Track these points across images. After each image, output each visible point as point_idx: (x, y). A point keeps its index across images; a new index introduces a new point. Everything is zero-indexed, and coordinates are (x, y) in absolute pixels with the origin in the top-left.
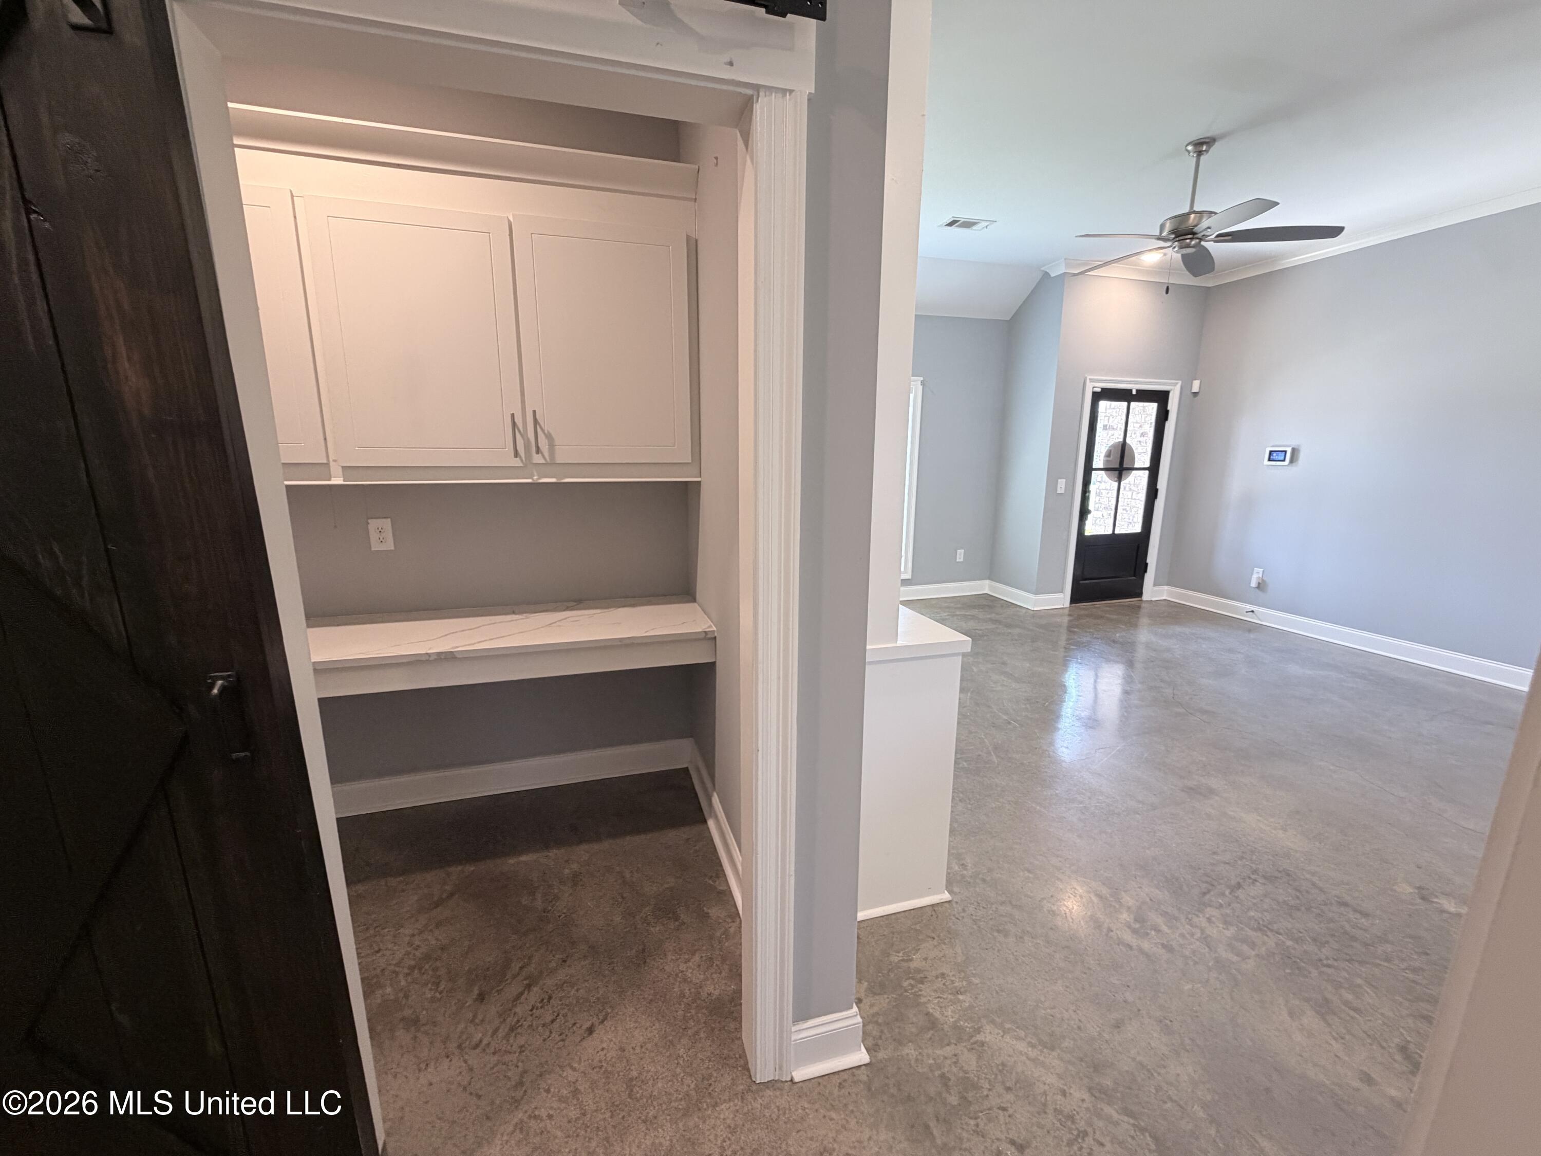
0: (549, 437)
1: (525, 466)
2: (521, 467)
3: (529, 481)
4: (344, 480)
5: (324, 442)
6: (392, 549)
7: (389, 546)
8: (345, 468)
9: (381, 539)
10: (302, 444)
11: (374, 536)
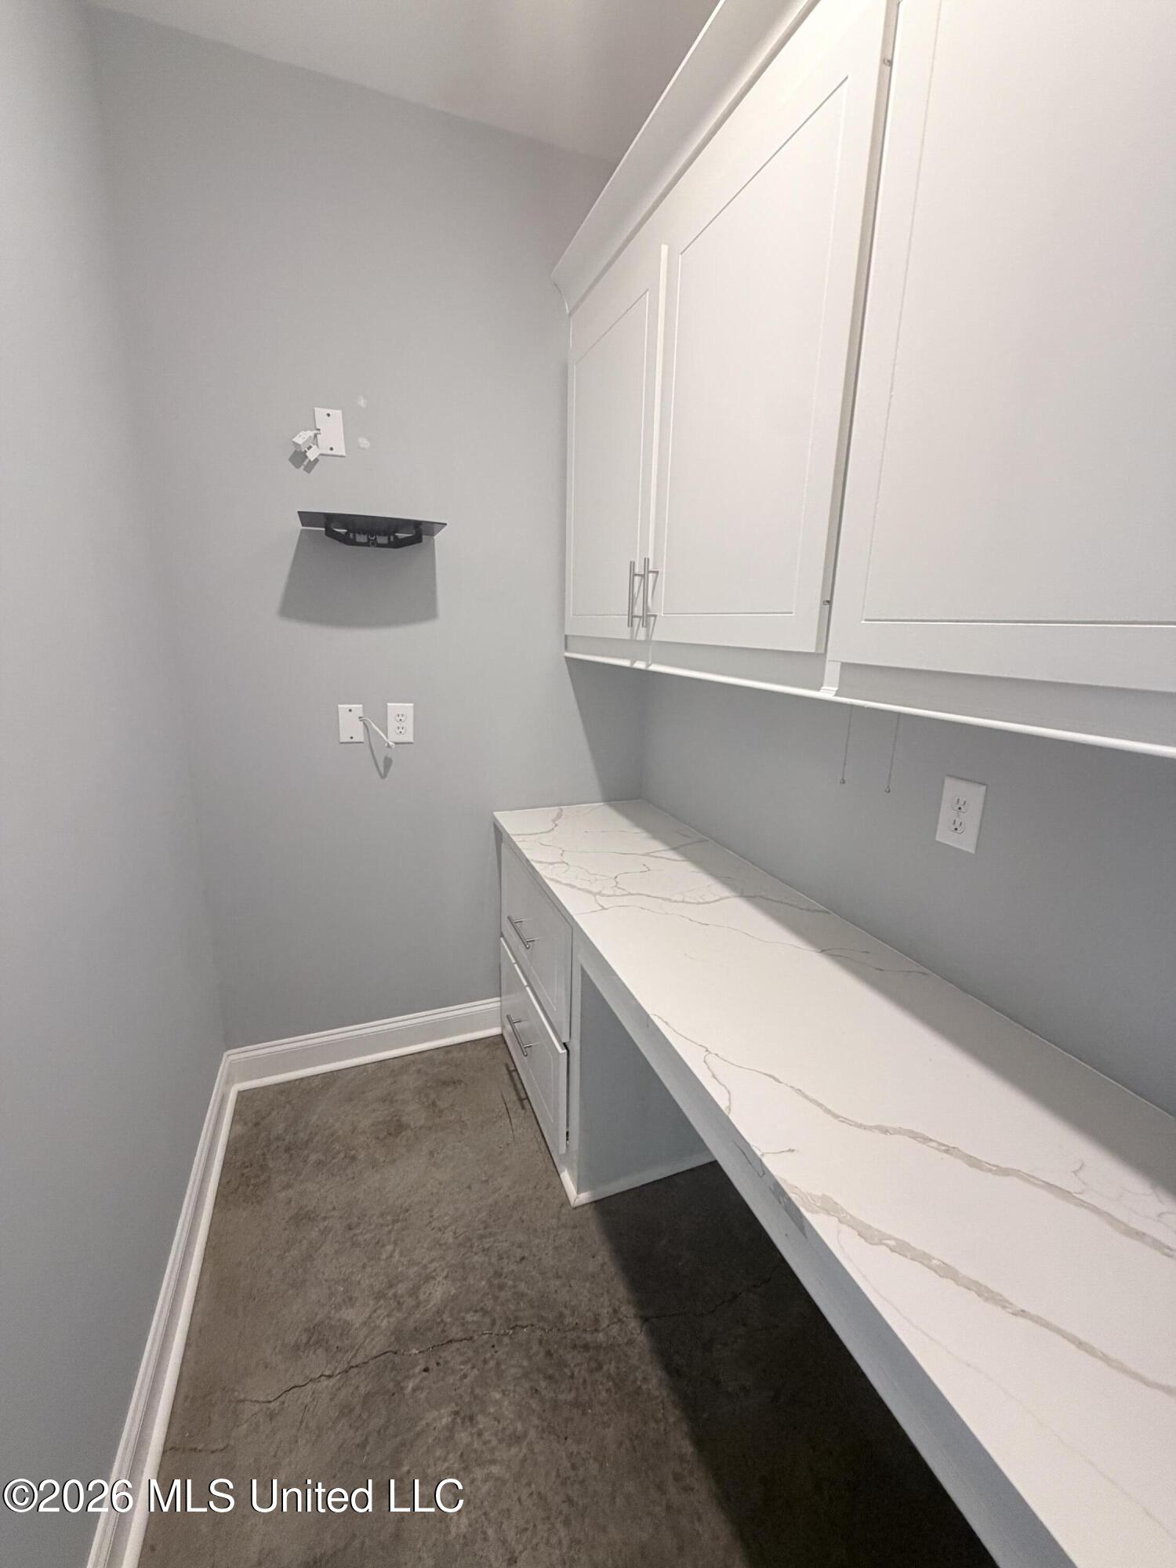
4: (837, 691)
5: (821, 608)
6: (972, 850)
7: (966, 842)
8: (844, 666)
9: (958, 823)
10: (792, 613)
11: (946, 814)
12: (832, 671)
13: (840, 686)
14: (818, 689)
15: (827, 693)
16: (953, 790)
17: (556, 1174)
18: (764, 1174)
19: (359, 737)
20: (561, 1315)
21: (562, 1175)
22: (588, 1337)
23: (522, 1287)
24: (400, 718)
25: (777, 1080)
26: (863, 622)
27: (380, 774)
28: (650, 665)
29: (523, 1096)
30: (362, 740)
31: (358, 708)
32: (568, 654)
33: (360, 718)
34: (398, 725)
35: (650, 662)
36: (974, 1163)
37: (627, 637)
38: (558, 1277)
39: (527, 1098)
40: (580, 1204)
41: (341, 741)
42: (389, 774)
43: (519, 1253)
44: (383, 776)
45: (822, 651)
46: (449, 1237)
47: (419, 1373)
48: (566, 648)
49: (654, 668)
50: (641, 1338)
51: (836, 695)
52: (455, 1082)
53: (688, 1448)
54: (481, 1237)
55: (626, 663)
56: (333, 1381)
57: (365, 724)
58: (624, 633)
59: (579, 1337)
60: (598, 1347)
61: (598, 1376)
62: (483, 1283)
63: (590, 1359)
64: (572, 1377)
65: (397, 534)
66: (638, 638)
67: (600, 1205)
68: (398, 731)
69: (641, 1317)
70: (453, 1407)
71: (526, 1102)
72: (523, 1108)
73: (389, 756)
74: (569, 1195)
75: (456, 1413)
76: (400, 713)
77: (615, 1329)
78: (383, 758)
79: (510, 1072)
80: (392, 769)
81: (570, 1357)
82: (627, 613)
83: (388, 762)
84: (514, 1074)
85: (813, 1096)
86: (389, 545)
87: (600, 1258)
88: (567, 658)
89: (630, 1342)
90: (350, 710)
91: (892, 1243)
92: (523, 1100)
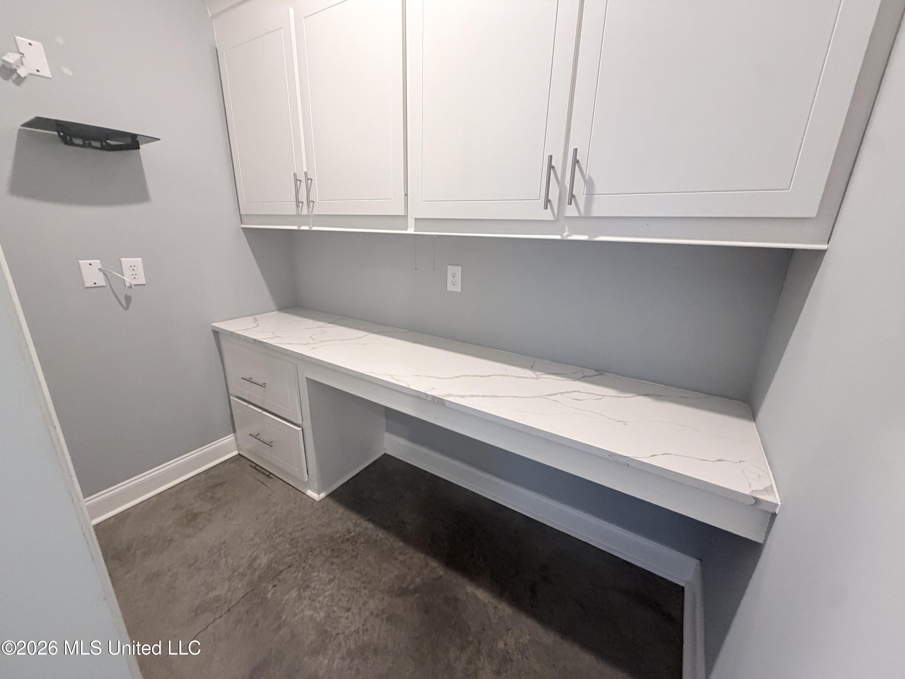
0: (589, 183)
1: (556, 221)
2: (552, 220)
3: (558, 237)
4: (414, 230)
5: (404, 197)
6: (460, 291)
7: (458, 289)
8: (416, 219)
9: (454, 282)
10: (392, 199)
11: (450, 279)
12: (411, 222)
13: (415, 228)
14: (406, 230)
15: (411, 231)
16: (451, 269)
17: (304, 494)
18: (427, 397)
19: (101, 281)
20: (332, 537)
21: (307, 493)
22: (347, 537)
23: (308, 537)
24: (133, 268)
25: (419, 376)
26: (423, 202)
27: (123, 307)
28: (312, 227)
29: (268, 473)
30: (104, 284)
31: (97, 263)
32: (243, 226)
33: (99, 269)
34: (132, 273)
35: (311, 226)
36: (481, 376)
37: (295, 213)
38: (323, 526)
39: (271, 473)
40: (321, 499)
41: (86, 286)
42: (130, 307)
43: (300, 528)
44: (127, 308)
45: (406, 215)
46: (257, 540)
47: (271, 589)
48: (242, 223)
49: (314, 228)
50: (370, 526)
51: (415, 231)
52: (221, 484)
53: (401, 544)
54: (276, 532)
55: (295, 228)
56: (223, 618)
57: (104, 273)
58: (293, 211)
59: (343, 539)
60: (353, 537)
61: (358, 545)
62: (287, 546)
63: (352, 542)
64: (346, 551)
65: (108, 141)
66: (302, 213)
67: (332, 495)
68: (133, 277)
69: (367, 520)
70: (296, 589)
71: (271, 475)
72: (270, 478)
73: (128, 294)
74: (315, 499)
75: (299, 589)
76: (132, 265)
77: (358, 529)
78: (124, 297)
79: (254, 468)
80: (132, 303)
81: (342, 546)
82: (295, 200)
83: (128, 299)
84: (257, 467)
85: (432, 376)
86: (102, 148)
87: (340, 511)
88: (243, 228)
89: (366, 529)
90: (90, 264)
91: (469, 396)
92: (269, 475)
